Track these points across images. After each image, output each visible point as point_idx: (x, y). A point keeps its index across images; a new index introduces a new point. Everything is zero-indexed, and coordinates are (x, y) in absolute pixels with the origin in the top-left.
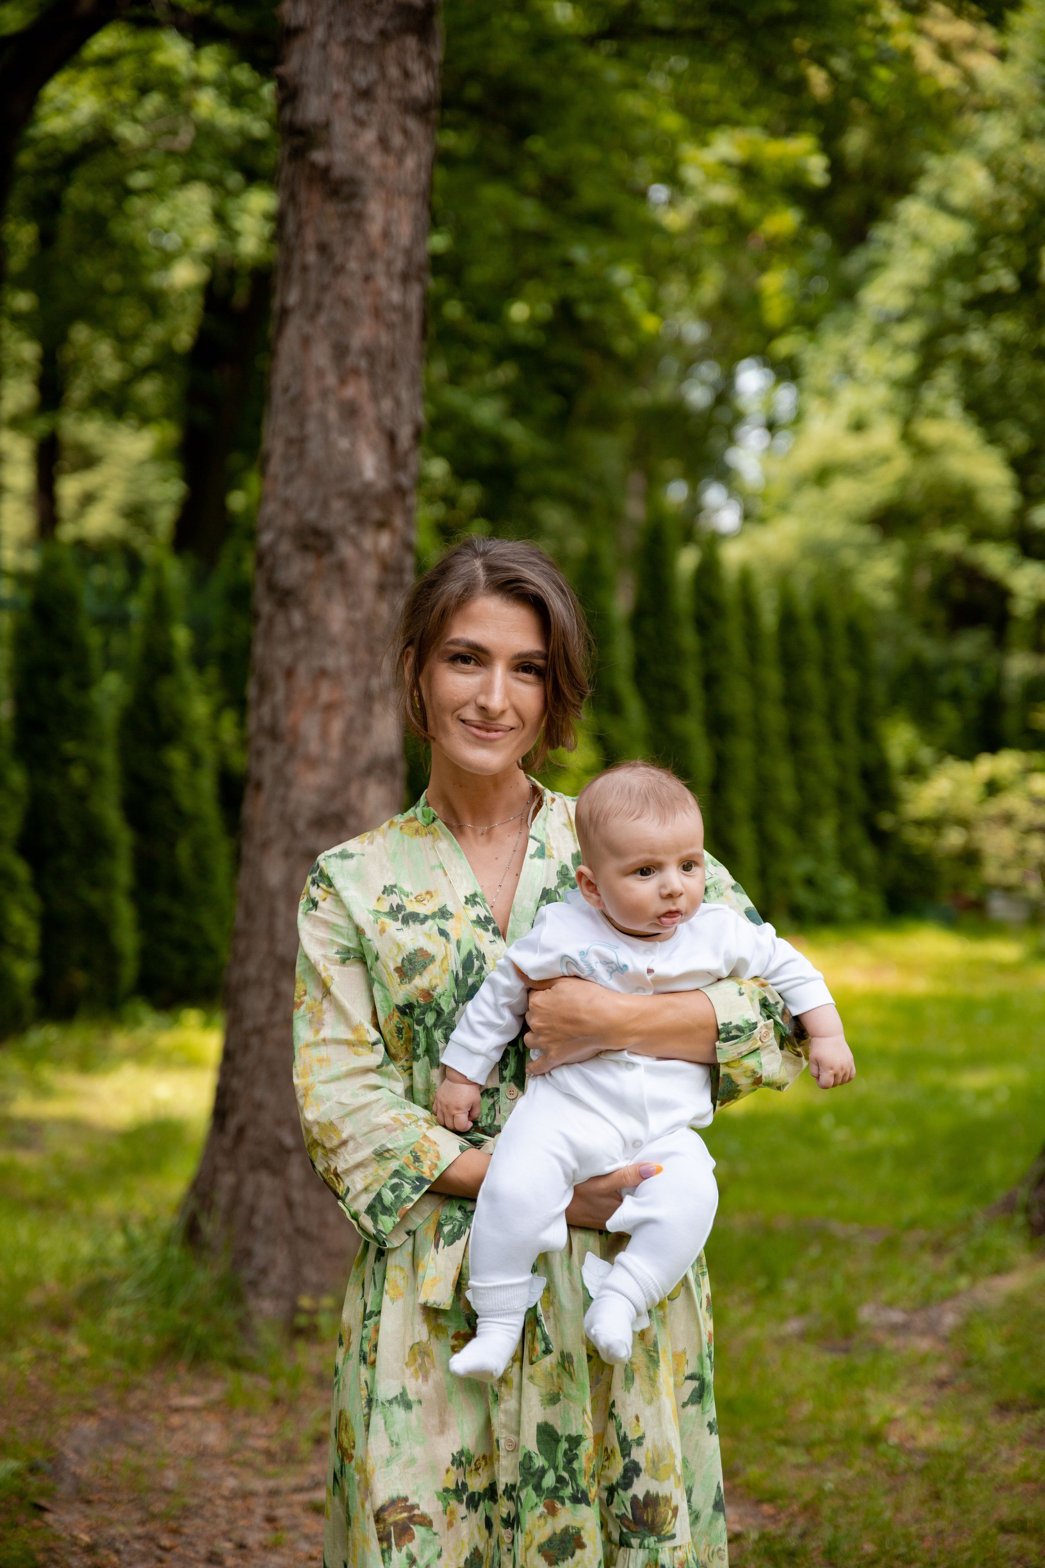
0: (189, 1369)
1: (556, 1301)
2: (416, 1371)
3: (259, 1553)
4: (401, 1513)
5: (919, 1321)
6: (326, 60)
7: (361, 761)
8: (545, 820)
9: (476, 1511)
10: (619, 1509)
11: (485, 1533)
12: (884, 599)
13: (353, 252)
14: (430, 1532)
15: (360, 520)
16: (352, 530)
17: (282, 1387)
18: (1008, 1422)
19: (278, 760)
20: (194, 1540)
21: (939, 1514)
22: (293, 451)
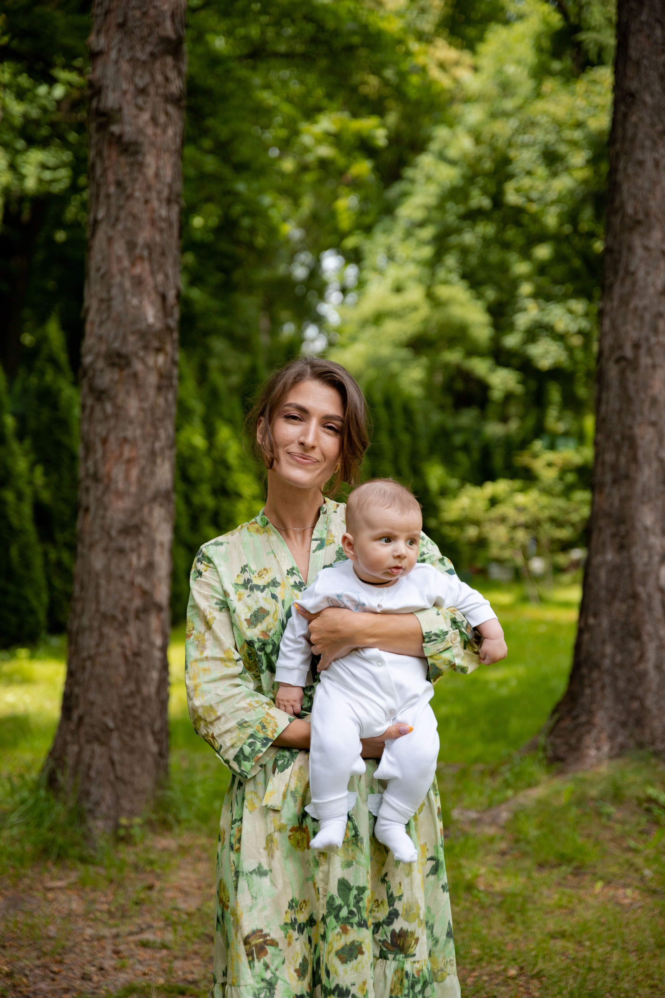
0: (55, 864)
2: (267, 852)
3: (112, 972)
4: (259, 939)
5: (487, 817)
6: (118, 70)
7: (150, 493)
9: (302, 934)
10: (382, 936)
11: (308, 946)
12: (417, 391)
13: (137, 186)
14: (278, 950)
15: (146, 348)
16: (141, 353)
17: (113, 873)
18: (545, 874)
19: (99, 493)
20: (72, 967)
21: (514, 930)
22: (104, 306)
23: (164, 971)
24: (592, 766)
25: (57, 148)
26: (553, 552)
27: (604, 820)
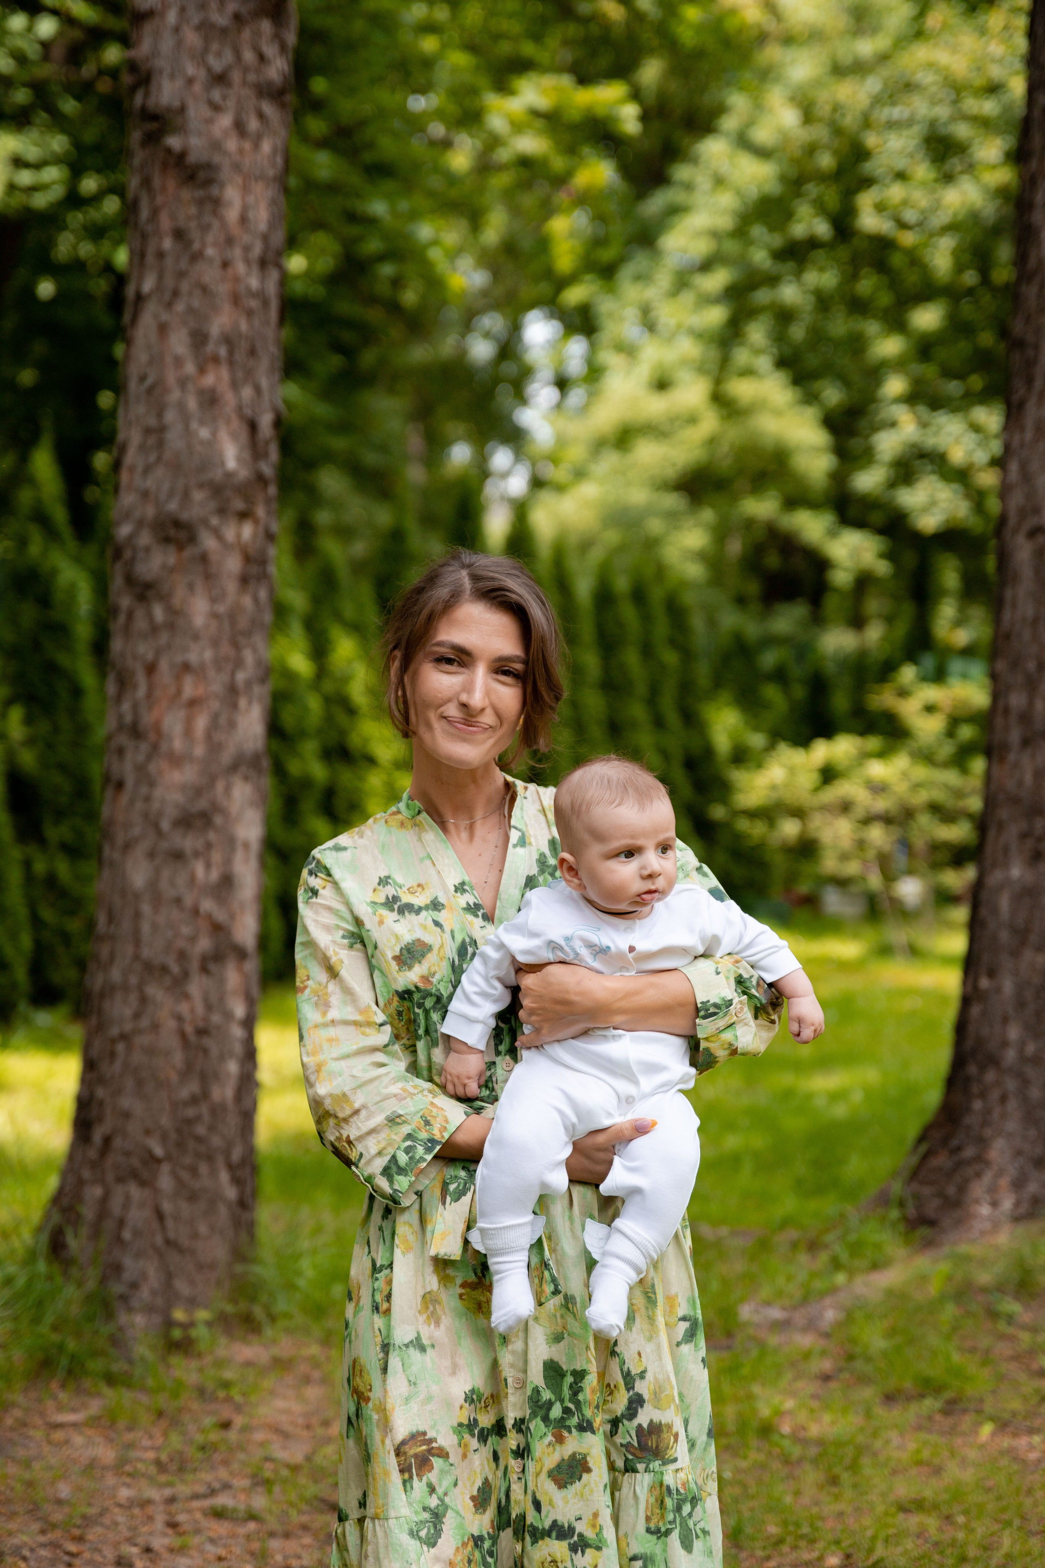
0: (63, 1386)
1: (558, 1248)
2: (428, 1317)
3: (166, 1555)
4: (420, 1446)
5: (799, 1318)
6: (179, 43)
7: (226, 758)
8: (522, 809)
9: (485, 1445)
10: (624, 1438)
11: (493, 1465)
12: (694, 571)
13: (210, 239)
14: (447, 1463)
15: (222, 511)
16: (215, 521)
17: (161, 1401)
18: (896, 1414)
19: (141, 758)
20: (100, 1546)
21: (837, 1497)
22: (152, 440)
23: (252, 1554)
24: (983, 1233)
25: (43, 129)
26: (936, 866)
27: (1002, 1326)
